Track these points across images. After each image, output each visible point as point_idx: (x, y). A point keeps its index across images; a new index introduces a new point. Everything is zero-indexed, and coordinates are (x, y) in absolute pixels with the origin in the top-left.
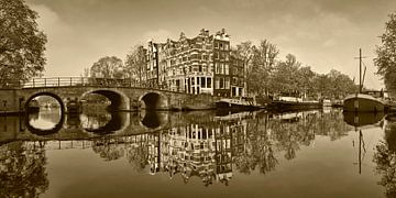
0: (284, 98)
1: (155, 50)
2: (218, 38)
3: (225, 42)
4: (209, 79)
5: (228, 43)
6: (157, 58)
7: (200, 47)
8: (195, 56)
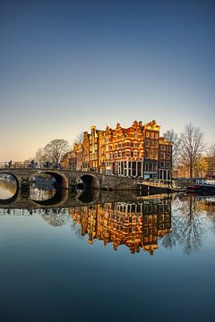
0: (208, 182)
1: (96, 136)
2: (149, 128)
3: (154, 132)
4: (139, 163)
5: (158, 132)
6: (98, 143)
7: (132, 136)
8: (128, 144)
